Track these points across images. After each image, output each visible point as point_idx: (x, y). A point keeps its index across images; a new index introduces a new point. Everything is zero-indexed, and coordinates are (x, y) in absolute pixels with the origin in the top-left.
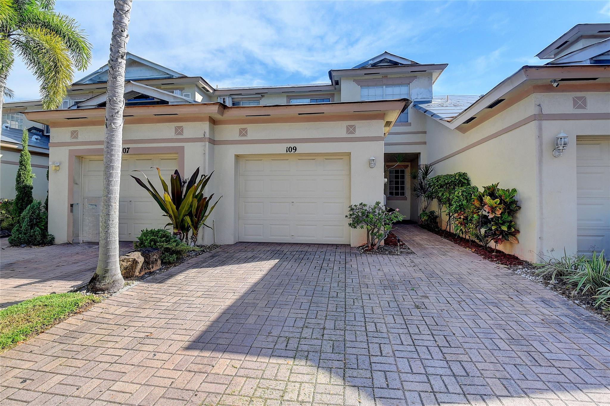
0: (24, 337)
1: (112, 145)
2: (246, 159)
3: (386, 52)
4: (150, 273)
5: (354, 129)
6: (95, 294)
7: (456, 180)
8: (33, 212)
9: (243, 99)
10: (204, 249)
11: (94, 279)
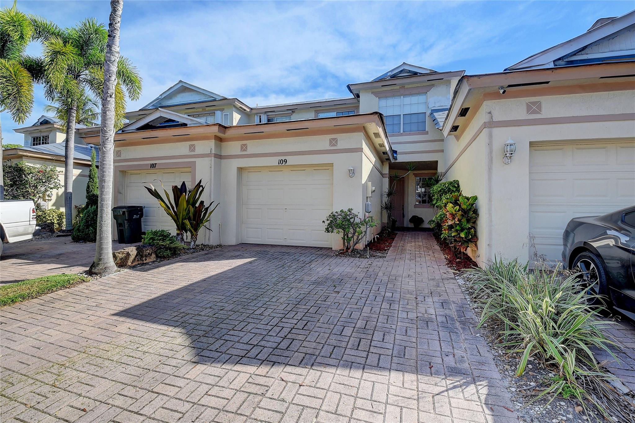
0: (22, 300)
1: (104, 164)
2: (249, 171)
3: (404, 63)
4: (143, 264)
5: (337, 142)
6: (91, 276)
7: (445, 188)
8: (88, 215)
9: (276, 116)
10: (204, 247)
11: (93, 266)
